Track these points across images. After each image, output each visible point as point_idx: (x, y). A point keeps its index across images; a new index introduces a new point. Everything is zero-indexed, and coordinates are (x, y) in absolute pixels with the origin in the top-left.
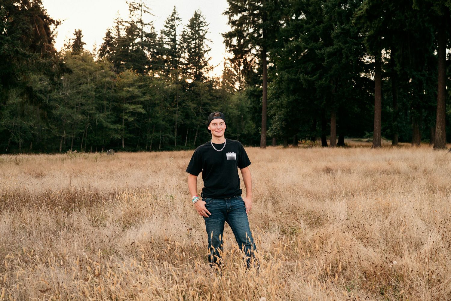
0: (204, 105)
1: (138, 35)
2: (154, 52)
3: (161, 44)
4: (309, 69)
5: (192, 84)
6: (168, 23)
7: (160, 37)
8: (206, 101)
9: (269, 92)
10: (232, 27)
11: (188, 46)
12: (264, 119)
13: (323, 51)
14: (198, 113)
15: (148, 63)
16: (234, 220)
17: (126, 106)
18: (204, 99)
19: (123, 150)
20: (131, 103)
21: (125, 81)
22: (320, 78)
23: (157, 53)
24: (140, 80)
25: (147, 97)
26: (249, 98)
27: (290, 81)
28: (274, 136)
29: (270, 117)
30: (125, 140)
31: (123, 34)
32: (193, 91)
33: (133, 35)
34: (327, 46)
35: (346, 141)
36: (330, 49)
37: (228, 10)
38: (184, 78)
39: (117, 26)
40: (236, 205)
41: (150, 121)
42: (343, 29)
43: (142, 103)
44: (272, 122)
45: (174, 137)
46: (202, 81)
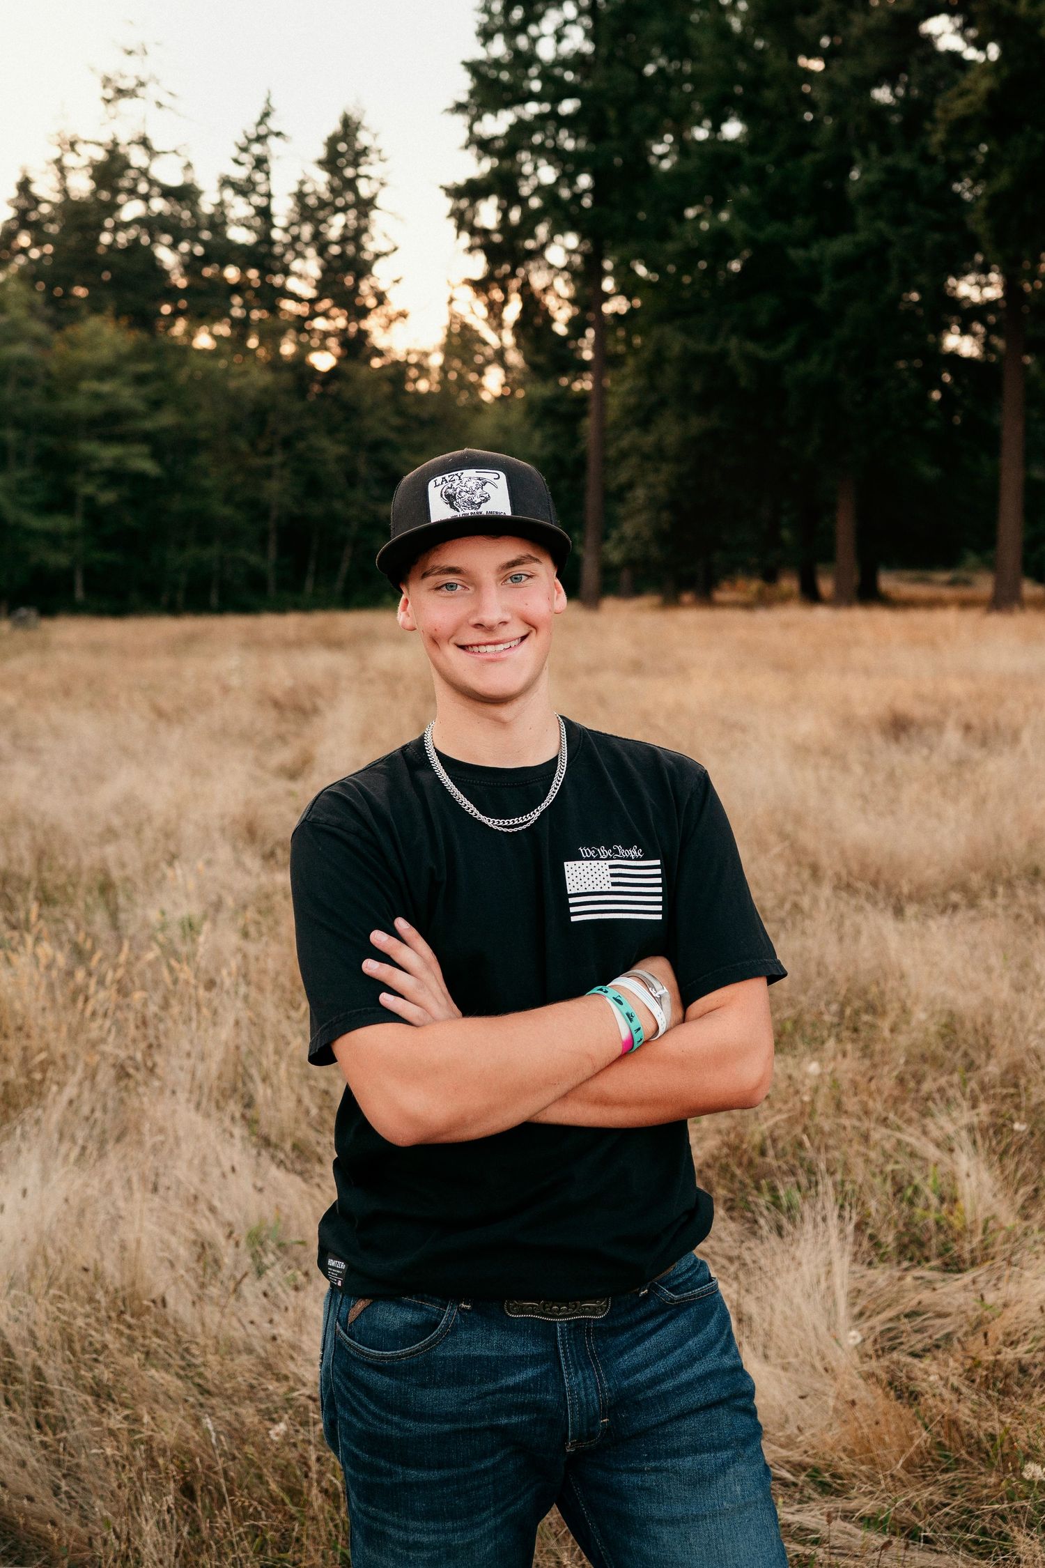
0: (376, 446)
1: (132, 192)
2: (191, 253)
3: (217, 223)
4: (763, 319)
5: (333, 373)
6: (244, 150)
7: (216, 200)
8: (382, 432)
9: (614, 403)
10: (480, 159)
11: (317, 236)
12: (592, 500)
13: (814, 253)
14: (352, 478)
15: (172, 294)
16: (635, 1504)
17: (88, 447)
18: (377, 426)
19: (76, 610)
20: (108, 439)
21: (85, 356)
22: (801, 352)
23: (206, 260)
24: (140, 353)
25: (166, 419)
26: (538, 425)
27: (692, 361)
28: (629, 563)
29: (618, 495)
30: (89, 572)
31: (81, 186)
32: (336, 398)
33: (116, 191)
34: (831, 234)
35: (888, 582)
36: (840, 246)
37: (464, 98)
38: (305, 349)
39: (58, 162)
40: (656, 1381)
41: (177, 504)
42: (892, 171)
43: (147, 437)
44: (621, 510)
45: (267, 562)
46: (367, 361)
